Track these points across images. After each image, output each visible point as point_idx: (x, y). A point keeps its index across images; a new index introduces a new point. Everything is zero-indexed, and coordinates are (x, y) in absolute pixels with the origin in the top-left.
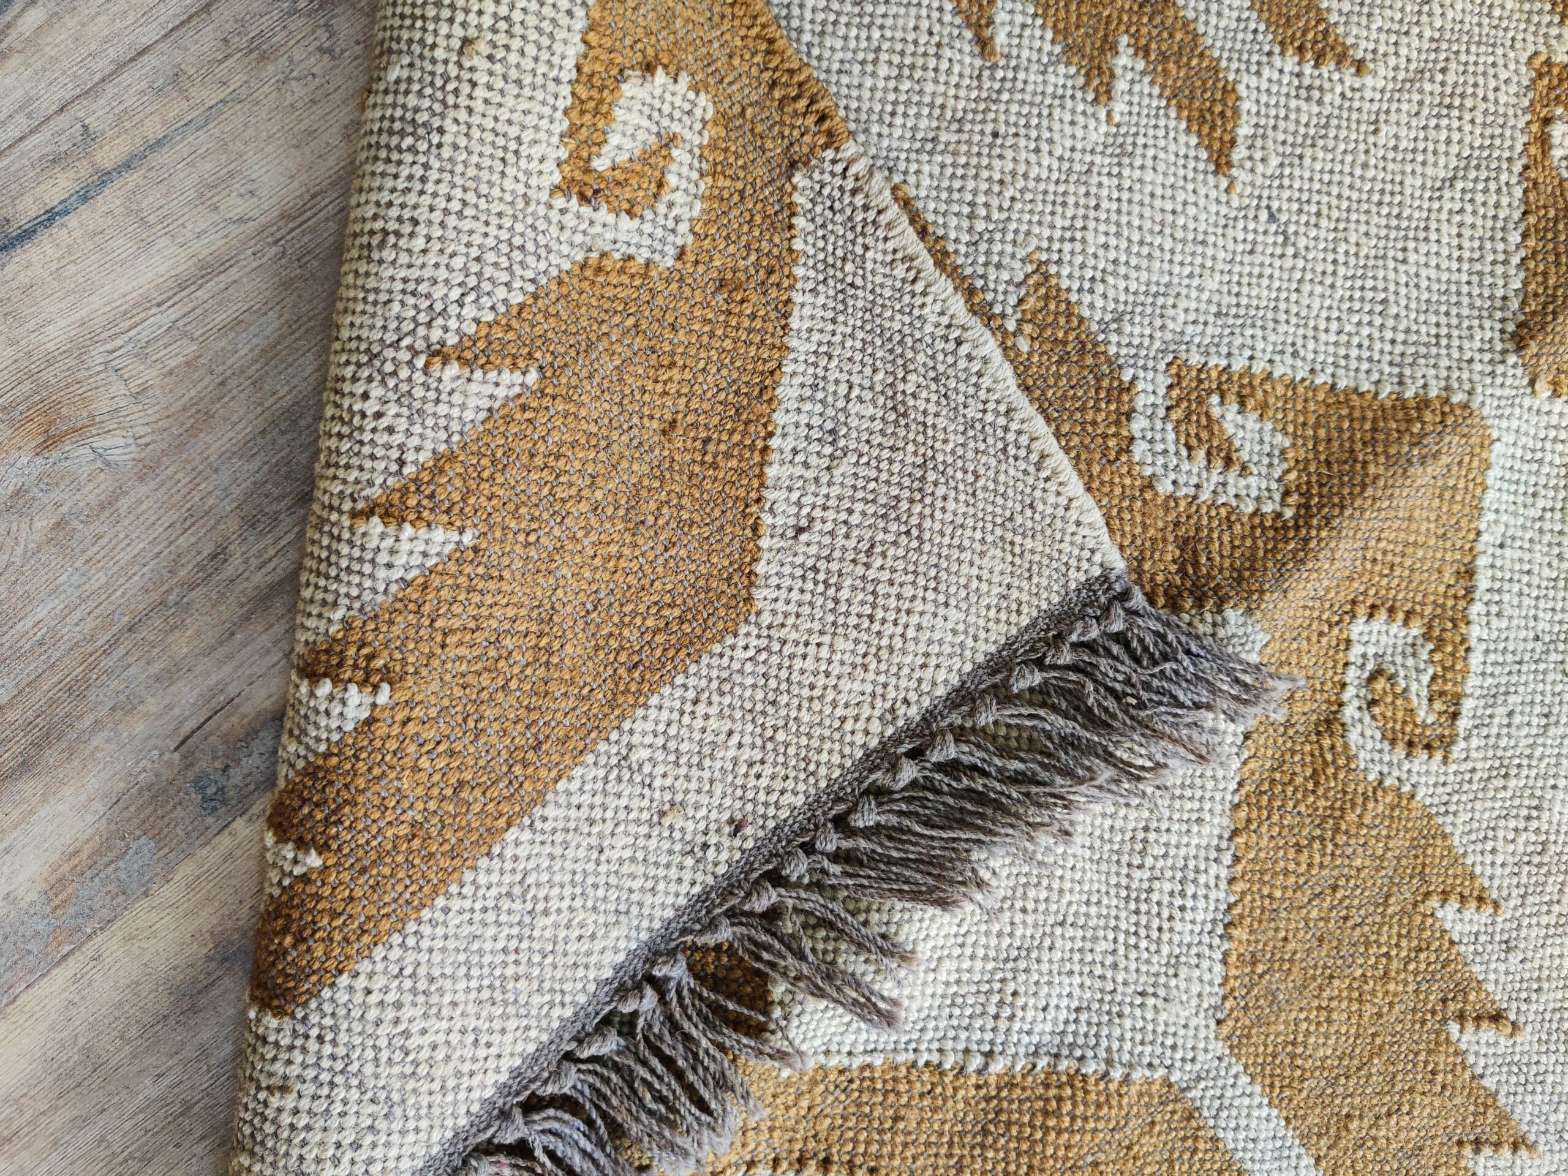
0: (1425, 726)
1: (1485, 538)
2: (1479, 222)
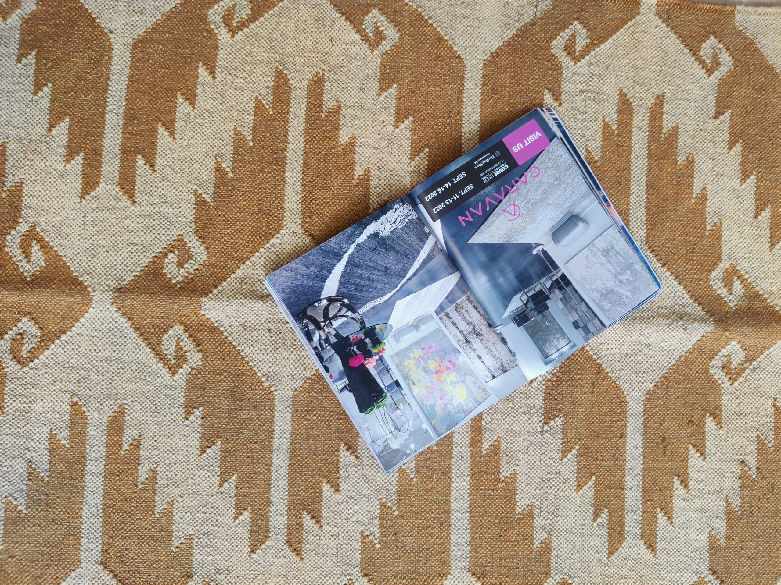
0: (22, 356)
1: (74, 328)
2: (135, 259)
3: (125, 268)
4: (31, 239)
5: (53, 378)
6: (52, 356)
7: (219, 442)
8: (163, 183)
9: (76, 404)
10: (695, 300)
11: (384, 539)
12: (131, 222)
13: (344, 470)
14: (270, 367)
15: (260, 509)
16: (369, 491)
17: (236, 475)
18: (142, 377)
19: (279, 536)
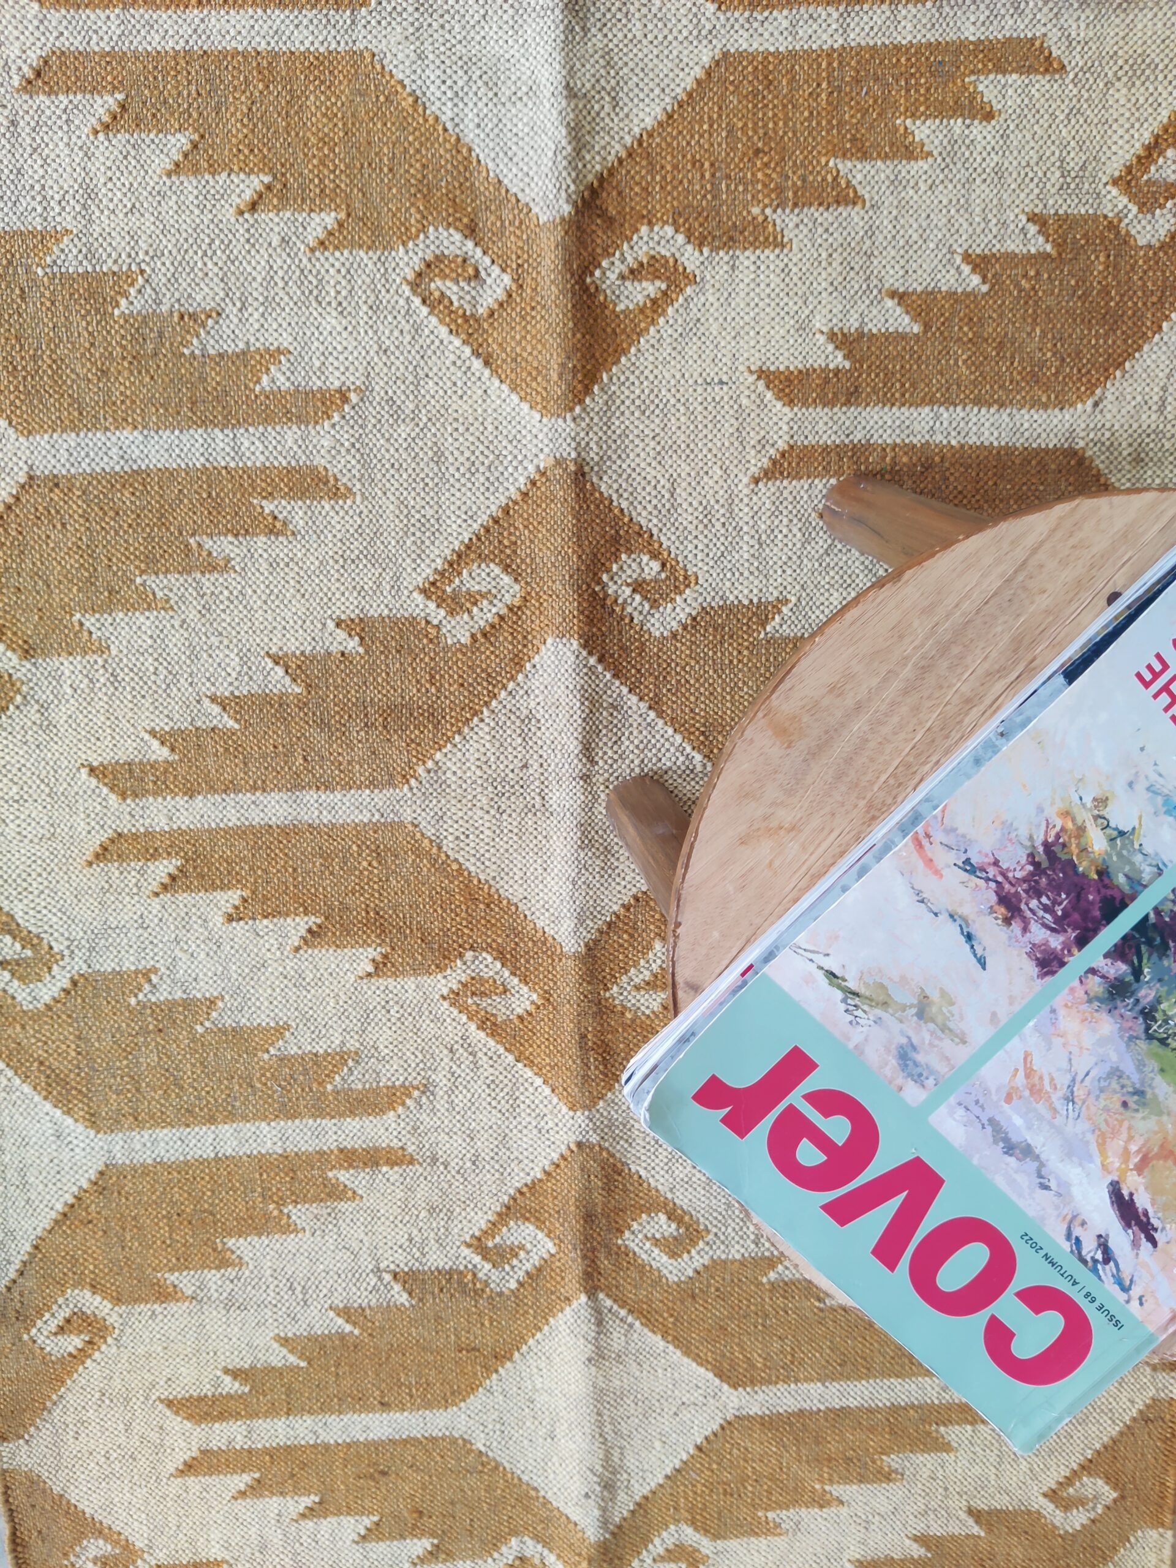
0: (431, 280)
1: (497, 383)
2: (644, 494)
3: (625, 476)
4: (668, 278)
5: (392, 348)
6: (437, 343)
7: (298, 690)
8: (799, 535)
9: (345, 399)
10: (639, 1505)
11: (149, 1011)
12: (716, 478)
13: (271, 926)
14: (455, 773)
15: (175, 777)
16: (235, 976)
17: (237, 726)
18: (412, 529)
19: (128, 817)
